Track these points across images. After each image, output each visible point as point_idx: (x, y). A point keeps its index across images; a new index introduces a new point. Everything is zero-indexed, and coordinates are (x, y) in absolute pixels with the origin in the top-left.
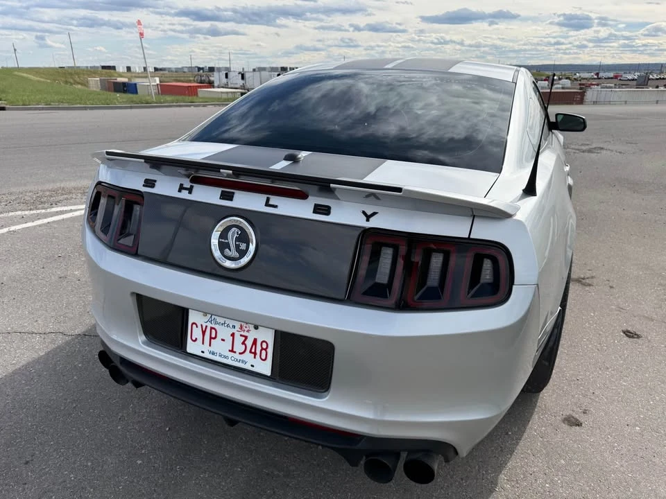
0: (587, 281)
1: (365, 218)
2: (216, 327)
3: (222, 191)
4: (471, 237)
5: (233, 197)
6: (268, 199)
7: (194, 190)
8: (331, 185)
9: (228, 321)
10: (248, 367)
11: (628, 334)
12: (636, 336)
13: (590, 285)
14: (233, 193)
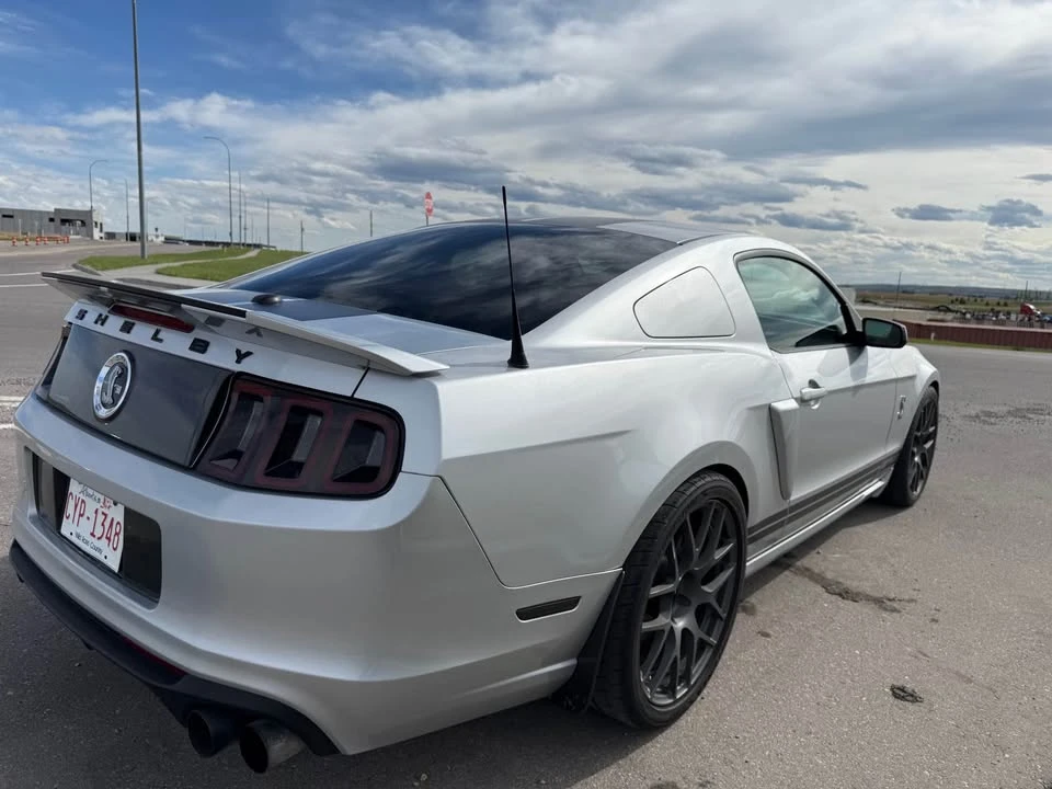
0: (895, 605)
1: (236, 358)
2: (86, 499)
3: (126, 322)
4: (355, 396)
5: (131, 328)
6: (157, 332)
7: (108, 321)
8: (183, 306)
9: (96, 494)
10: (101, 557)
11: (900, 693)
12: (910, 698)
13: (894, 610)
14: (133, 324)
